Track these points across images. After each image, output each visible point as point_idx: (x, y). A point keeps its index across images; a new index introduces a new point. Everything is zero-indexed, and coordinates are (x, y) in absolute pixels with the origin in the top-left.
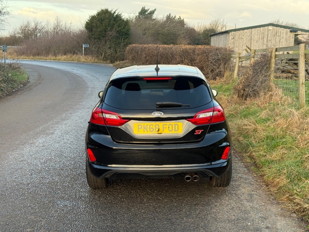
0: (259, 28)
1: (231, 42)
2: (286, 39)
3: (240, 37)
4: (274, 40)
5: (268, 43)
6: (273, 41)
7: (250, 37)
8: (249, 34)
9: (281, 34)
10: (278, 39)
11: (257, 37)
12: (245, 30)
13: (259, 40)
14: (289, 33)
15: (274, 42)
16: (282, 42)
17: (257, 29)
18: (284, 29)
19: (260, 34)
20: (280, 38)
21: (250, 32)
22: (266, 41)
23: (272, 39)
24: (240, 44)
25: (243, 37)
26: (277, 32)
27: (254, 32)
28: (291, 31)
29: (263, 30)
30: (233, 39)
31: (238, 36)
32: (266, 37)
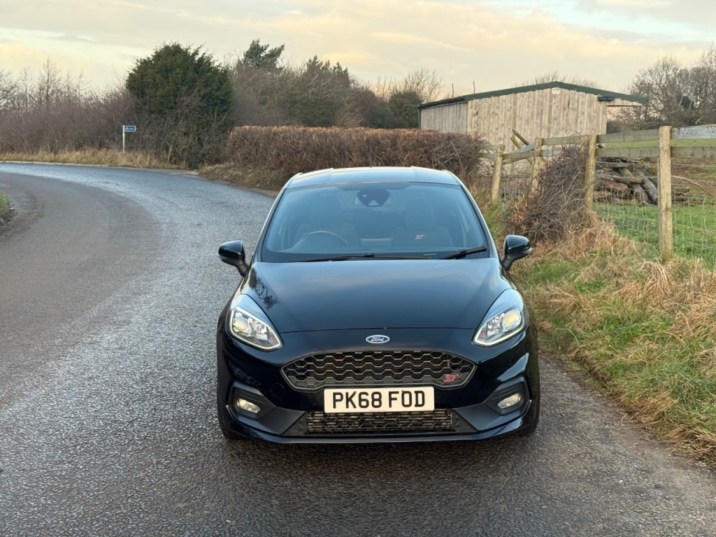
0: (531, 92)
1: (471, 124)
2: (589, 116)
3: (492, 112)
4: (563, 117)
5: (552, 125)
6: (561, 118)
7: (512, 110)
8: (511, 103)
9: (578, 106)
10: (572, 116)
11: (528, 112)
12: (501, 97)
13: (532, 119)
14: (596, 103)
15: (565, 122)
16: (581, 123)
17: (527, 93)
18: (584, 93)
19: (533, 105)
20: (577, 114)
21: (513, 99)
22: (547, 120)
23: (559, 116)
24: (491, 127)
25: (497, 112)
26: (571, 101)
27: (520, 100)
28: (600, 99)
29: (539, 96)
30: (475, 115)
31: (487, 109)
32: (546, 111)
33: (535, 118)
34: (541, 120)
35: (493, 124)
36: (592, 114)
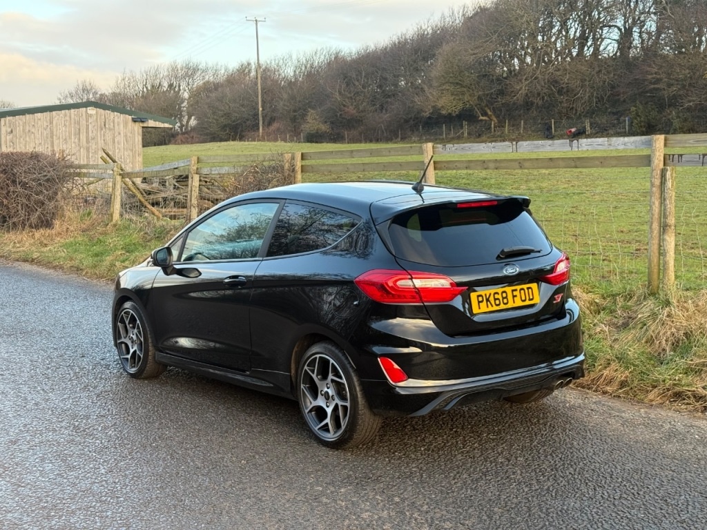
0: (67, 111)
1: (6, 142)
2: (126, 136)
3: (27, 130)
4: (101, 137)
5: (90, 144)
6: (99, 139)
7: (48, 129)
8: (47, 122)
9: (114, 126)
10: (109, 137)
11: (66, 131)
12: (36, 114)
13: (70, 138)
14: (130, 123)
15: (103, 141)
16: (118, 143)
17: (63, 111)
18: (119, 114)
19: (70, 124)
20: (114, 134)
21: (49, 118)
22: (85, 140)
23: (97, 135)
24: (27, 146)
25: (33, 130)
26: (107, 120)
27: (56, 118)
28: (134, 121)
29: (75, 115)
30: (9, 133)
31: (21, 127)
32: (83, 130)
33: (73, 137)
35: (29, 143)
36: (128, 134)
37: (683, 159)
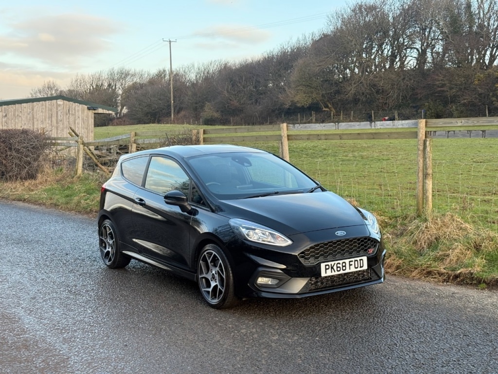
0: (44, 102)
2: (83, 119)
3: (16, 115)
4: (66, 120)
5: (59, 124)
7: (31, 114)
8: (30, 110)
9: (75, 112)
10: (72, 119)
11: (42, 116)
12: (22, 104)
13: (46, 120)
14: (86, 110)
16: (78, 124)
17: (41, 102)
18: (78, 104)
19: (46, 111)
20: (75, 118)
21: (31, 106)
22: (55, 121)
23: (63, 118)
24: (16, 125)
25: (21, 115)
26: (70, 108)
27: (36, 107)
28: (89, 109)
29: (49, 105)
30: (4, 117)
31: (13, 113)
32: (54, 115)
33: (47, 120)
34: (52, 121)
35: (18, 123)
36: (85, 118)
37: (437, 134)
